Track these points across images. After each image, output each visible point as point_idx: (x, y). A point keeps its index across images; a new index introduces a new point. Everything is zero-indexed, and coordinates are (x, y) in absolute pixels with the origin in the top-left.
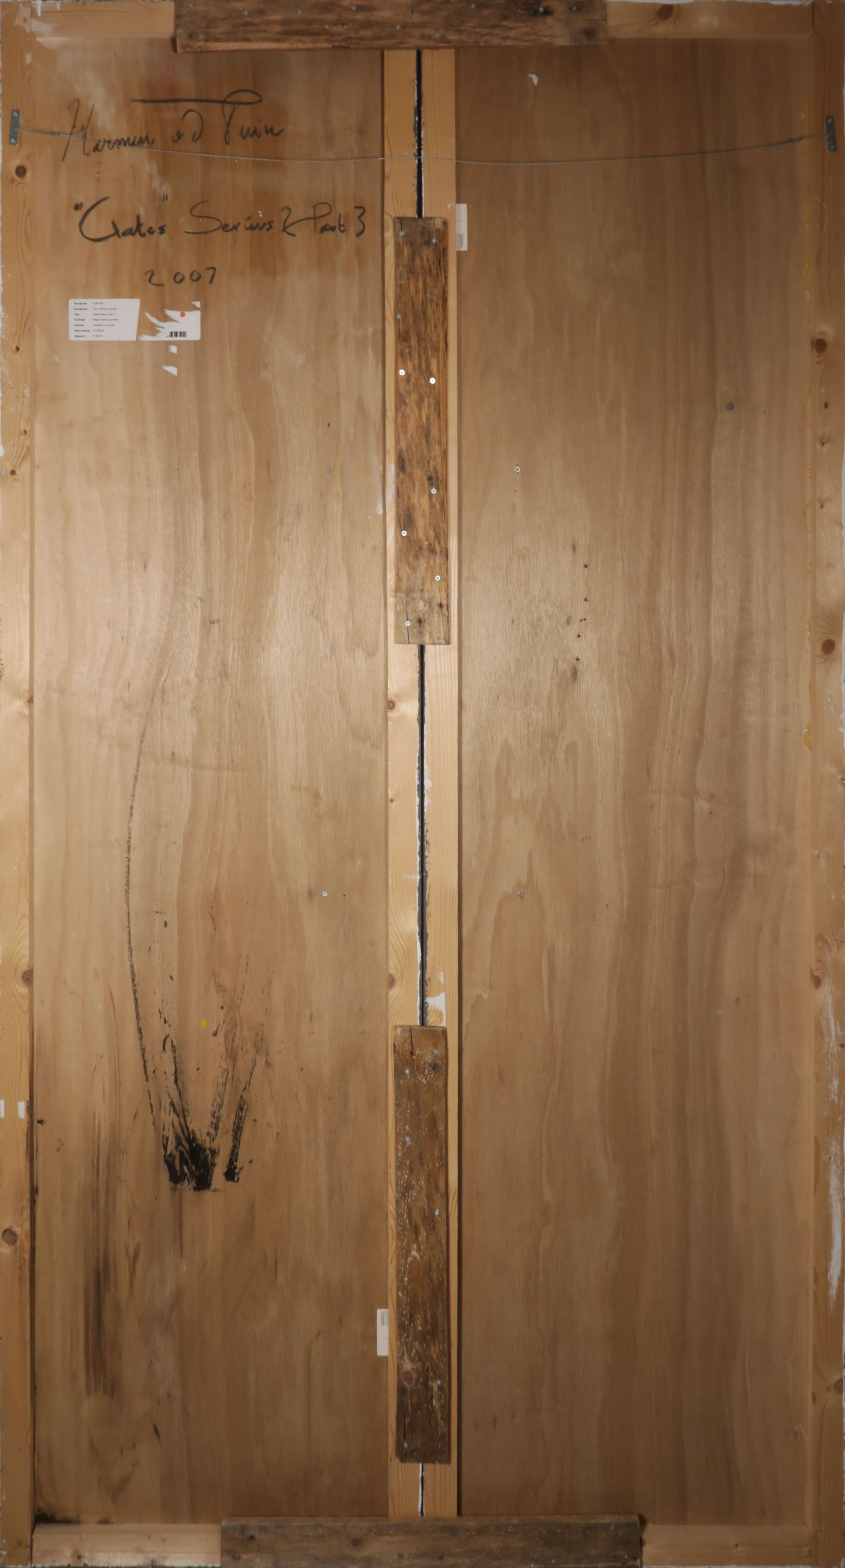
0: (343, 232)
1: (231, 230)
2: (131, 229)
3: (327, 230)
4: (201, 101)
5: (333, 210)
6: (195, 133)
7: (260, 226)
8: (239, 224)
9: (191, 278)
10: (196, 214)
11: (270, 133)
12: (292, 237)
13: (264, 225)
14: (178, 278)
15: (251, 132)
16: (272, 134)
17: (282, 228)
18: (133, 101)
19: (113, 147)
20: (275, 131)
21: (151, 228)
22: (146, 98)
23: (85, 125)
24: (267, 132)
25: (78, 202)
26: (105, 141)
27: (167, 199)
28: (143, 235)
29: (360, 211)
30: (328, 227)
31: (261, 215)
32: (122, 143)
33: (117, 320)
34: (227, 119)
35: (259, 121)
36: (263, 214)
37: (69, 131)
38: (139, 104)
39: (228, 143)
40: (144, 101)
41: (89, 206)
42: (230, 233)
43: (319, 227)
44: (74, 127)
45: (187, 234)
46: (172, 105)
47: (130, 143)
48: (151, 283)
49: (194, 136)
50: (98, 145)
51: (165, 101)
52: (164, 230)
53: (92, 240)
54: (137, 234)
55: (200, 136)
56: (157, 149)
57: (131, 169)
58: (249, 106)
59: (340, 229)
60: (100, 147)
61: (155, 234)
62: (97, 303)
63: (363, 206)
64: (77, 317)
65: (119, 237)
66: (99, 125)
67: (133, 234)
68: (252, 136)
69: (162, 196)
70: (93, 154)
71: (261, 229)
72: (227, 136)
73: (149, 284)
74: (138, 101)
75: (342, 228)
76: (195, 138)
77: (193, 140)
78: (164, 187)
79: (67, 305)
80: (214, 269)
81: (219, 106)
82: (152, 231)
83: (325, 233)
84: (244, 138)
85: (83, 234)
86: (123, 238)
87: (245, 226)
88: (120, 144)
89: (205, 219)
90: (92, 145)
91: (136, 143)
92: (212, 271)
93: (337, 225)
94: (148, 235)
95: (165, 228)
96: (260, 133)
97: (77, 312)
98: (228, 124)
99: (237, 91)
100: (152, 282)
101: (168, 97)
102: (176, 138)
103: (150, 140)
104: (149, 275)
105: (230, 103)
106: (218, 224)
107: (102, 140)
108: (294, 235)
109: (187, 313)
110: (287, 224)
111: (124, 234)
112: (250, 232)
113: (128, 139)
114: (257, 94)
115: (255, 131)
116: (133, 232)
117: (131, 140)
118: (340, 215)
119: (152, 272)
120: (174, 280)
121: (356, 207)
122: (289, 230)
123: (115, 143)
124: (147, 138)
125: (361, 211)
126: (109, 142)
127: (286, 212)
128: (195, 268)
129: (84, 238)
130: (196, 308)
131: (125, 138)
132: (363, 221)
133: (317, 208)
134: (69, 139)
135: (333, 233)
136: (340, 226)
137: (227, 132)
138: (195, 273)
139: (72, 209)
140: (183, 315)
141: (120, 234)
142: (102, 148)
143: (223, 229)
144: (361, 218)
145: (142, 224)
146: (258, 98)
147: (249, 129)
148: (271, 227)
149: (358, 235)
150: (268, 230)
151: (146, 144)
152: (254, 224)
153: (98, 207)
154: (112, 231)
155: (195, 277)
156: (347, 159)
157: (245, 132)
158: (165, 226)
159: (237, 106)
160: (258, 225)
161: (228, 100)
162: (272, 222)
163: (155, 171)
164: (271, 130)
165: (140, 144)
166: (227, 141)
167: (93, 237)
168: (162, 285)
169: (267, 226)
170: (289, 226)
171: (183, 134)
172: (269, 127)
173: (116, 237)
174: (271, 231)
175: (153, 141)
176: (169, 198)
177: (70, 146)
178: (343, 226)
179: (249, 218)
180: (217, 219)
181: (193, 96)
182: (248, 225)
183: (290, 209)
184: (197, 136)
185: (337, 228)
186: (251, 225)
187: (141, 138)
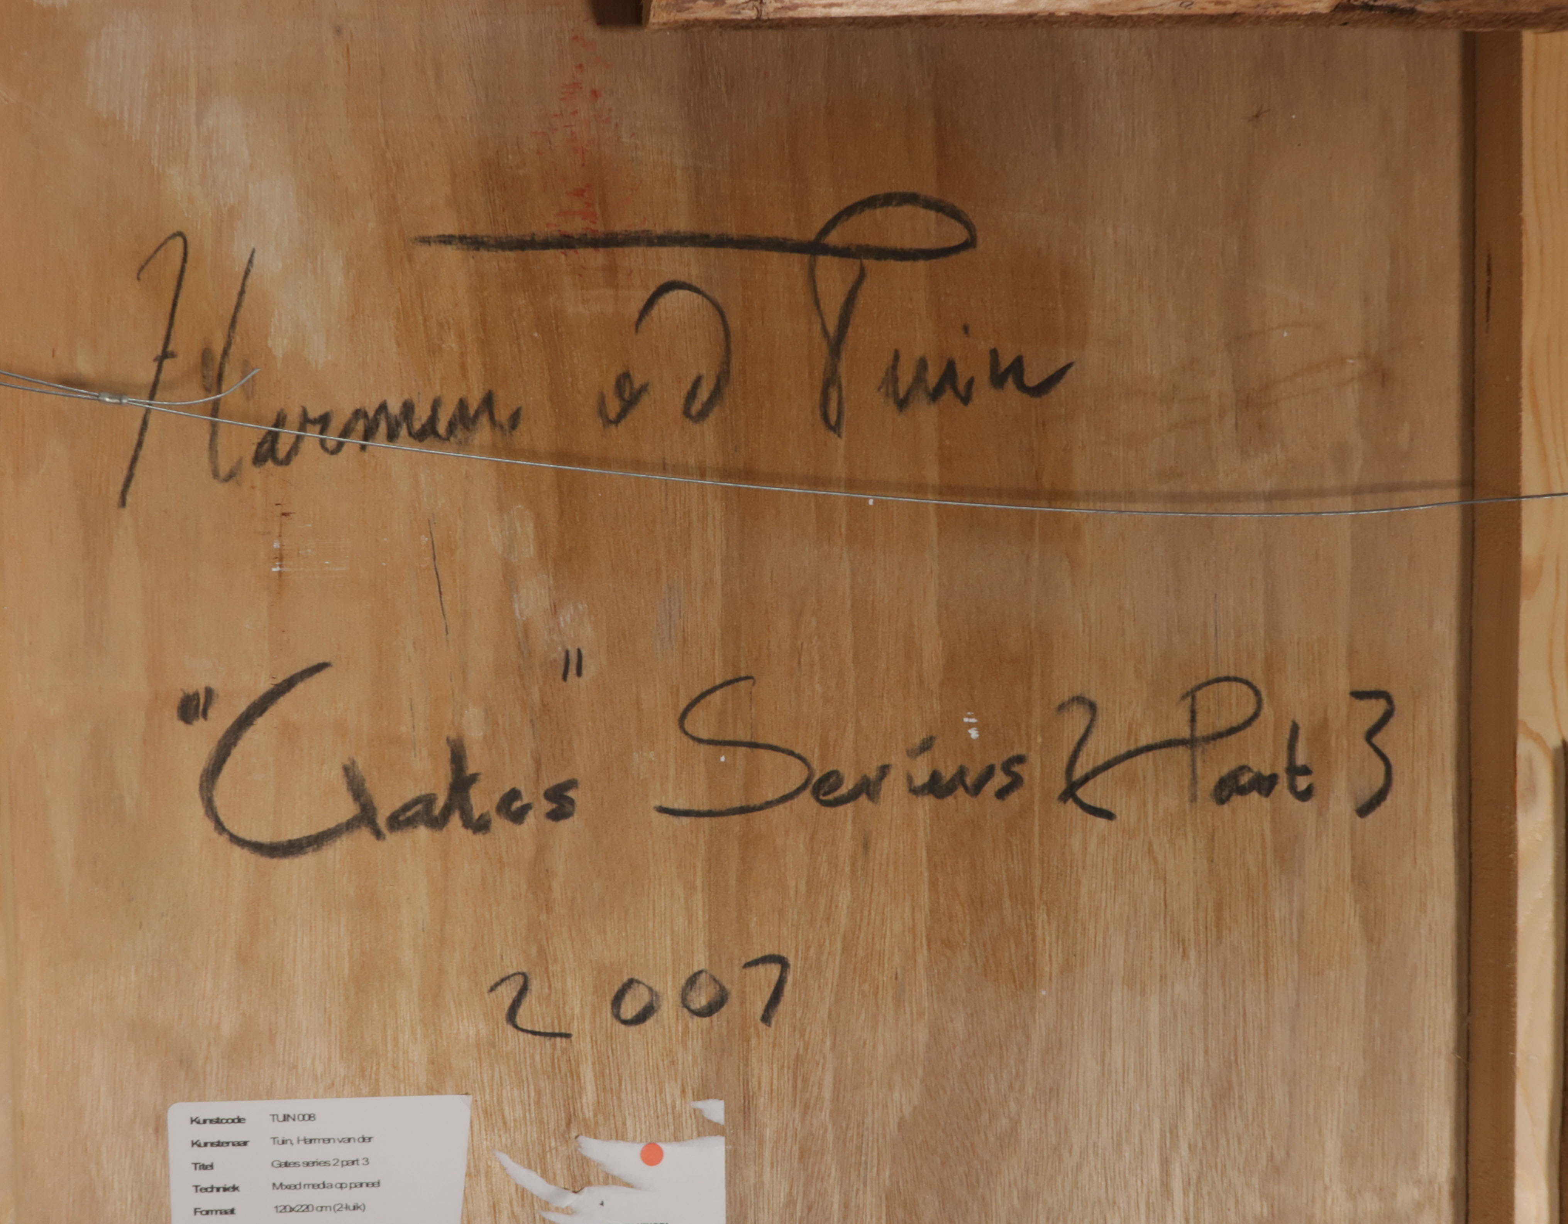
0: (1305, 795)
1: (852, 796)
2: (428, 800)
3: (1243, 791)
4: (722, 242)
5: (1266, 709)
6: (697, 384)
7: (969, 781)
8: (884, 770)
9: (685, 1002)
10: (704, 735)
11: (1010, 384)
12: (1101, 822)
13: (989, 772)
14: (630, 1008)
15: (933, 377)
16: (1021, 386)
17: (1061, 786)
18: (426, 240)
19: (340, 445)
20: (1033, 377)
21: (514, 794)
22: (483, 229)
23: (218, 348)
24: (998, 380)
25: (197, 684)
26: (305, 421)
27: (579, 673)
28: (481, 826)
29: (1375, 709)
30: (1245, 779)
31: (974, 733)
32: (383, 427)
33: (376, 1184)
34: (832, 329)
35: (966, 329)
36: (981, 729)
37: (145, 374)
38: (451, 254)
39: (835, 428)
40: (474, 243)
41: (242, 706)
42: (849, 808)
43: (1209, 779)
44: (166, 354)
45: (664, 817)
46: (595, 258)
47: (417, 426)
48: (516, 1027)
49: (692, 395)
50: (274, 437)
51: (565, 242)
52: (572, 802)
53: (257, 847)
54: (456, 820)
55: (716, 394)
56: (534, 455)
57: (425, 539)
58: (922, 265)
59: (1293, 788)
60: (283, 448)
61: (530, 819)
62: (286, 1118)
63: (1384, 688)
64: (205, 1179)
65: (378, 834)
66: (279, 345)
67: (438, 823)
68: (935, 395)
69: (558, 655)
70: (253, 474)
71: (977, 789)
72: (834, 394)
73: (510, 1029)
74: (446, 240)
75: (1302, 783)
76: (696, 407)
77: (687, 413)
78: (566, 616)
79: (160, 1127)
80: (782, 962)
81: (796, 263)
82: (517, 805)
83: (1237, 800)
84: (902, 404)
85: (220, 826)
86: (392, 839)
87: (910, 779)
88: (369, 434)
89: (742, 750)
90: (254, 433)
91: (442, 428)
92: (774, 970)
93: (1281, 769)
94: (499, 824)
95: (571, 794)
96: (970, 383)
97: (206, 1155)
98: (836, 347)
99: (870, 203)
100: (519, 1021)
101: (576, 226)
102: (614, 407)
103: (503, 414)
104: (508, 993)
105: (843, 252)
106: (796, 774)
107: (294, 416)
108: (1109, 816)
109: (669, 1149)
110: (1079, 772)
111: (397, 822)
112: (927, 802)
113: (408, 408)
114: (955, 214)
115: (949, 373)
116: (437, 811)
117: (422, 415)
118: (1295, 729)
119: (520, 980)
120: (617, 1016)
121: (1358, 695)
122: (1087, 794)
123: (346, 432)
124: (488, 401)
125: (1378, 708)
126: (324, 421)
127: (1078, 719)
128: (700, 962)
129: (223, 839)
130: (707, 1128)
131: (395, 408)
132: (1387, 751)
133: (1199, 694)
134: (148, 411)
135: (1266, 803)
136: (1294, 771)
137: (831, 380)
138: (703, 978)
139: (171, 713)
140: (652, 1156)
141: (382, 821)
142: (294, 449)
143: (816, 793)
144: (1377, 740)
145: (474, 778)
146: (957, 234)
147: (923, 364)
148: (1016, 782)
149: (1364, 810)
150: (1002, 794)
151: (483, 433)
152: (948, 772)
153: (284, 703)
154: (347, 809)
155: (700, 1000)
156: (1322, 493)
157: (906, 378)
158: (572, 784)
159: (870, 264)
160: (962, 773)
161: (834, 238)
162: (1020, 759)
163: (529, 550)
164: (1017, 366)
165: (459, 433)
166: (833, 418)
167: (265, 837)
168: (567, 1036)
169: (1000, 780)
170: (1086, 779)
171: (644, 388)
172: (1006, 361)
173: (364, 834)
174: (1014, 798)
175: (515, 418)
176: (590, 668)
177: (150, 438)
178: (1306, 771)
179: (927, 745)
180: (791, 753)
181: (682, 224)
182: (921, 778)
183: (1092, 707)
184: (704, 394)
185: (1283, 781)
186: (935, 776)
187: (462, 405)
